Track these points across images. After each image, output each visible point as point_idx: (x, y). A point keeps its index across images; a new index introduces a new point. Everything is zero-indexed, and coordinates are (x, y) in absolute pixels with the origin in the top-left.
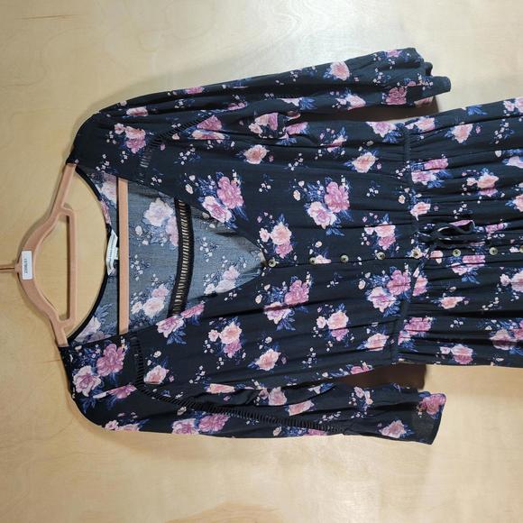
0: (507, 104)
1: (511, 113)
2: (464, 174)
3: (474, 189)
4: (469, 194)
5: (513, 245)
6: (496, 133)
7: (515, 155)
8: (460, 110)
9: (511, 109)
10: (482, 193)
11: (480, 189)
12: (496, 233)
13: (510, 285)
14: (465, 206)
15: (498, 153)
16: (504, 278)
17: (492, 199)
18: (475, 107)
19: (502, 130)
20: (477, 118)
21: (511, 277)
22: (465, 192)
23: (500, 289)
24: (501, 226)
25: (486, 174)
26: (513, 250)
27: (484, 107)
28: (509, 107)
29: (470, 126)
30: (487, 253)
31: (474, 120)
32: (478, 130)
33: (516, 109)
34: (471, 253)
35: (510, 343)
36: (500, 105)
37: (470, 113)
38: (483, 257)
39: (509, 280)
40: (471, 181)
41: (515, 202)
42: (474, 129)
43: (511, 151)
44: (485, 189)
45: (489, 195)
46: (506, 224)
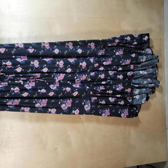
0: (16, 45)
1: (17, 47)
2: (3, 61)
3: (6, 65)
4: (4, 67)
5: (16, 80)
6: (12, 51)
7: (18, 58)
8: (3, 44)
9: (17, 46)
10: (8, 67)
11: (8, 66)
12: (11, 77)
13: (14, 91)
14: (2, 69)
15: (14, 57)
16: (12, 89)
17: (10, 68)
18: (7, 44)
19: (14, 51)
20: (7, 47)
21: (14, 88)
22: (3, 66)
23: (11, 92)
24: (13, 75)
25: (9, 62)
26: (16, 82)
27: (10, 45)
28: (17, 45)
29: (5, 49)
30: (8, 82)
31: (6, 48)
32: (7, 50)
33: (18, 46)
34: (4, 82)
35: (13, 105)
36: (14, 45)
37: (5, 46)
38: (7, 83)
39: (13, 89)
40: (4, 63)
41: (17, 70)
42: (6, 50)
43: (17, 57)
44: (9, 66)
45: (9, 67)
46: (14, 75)
